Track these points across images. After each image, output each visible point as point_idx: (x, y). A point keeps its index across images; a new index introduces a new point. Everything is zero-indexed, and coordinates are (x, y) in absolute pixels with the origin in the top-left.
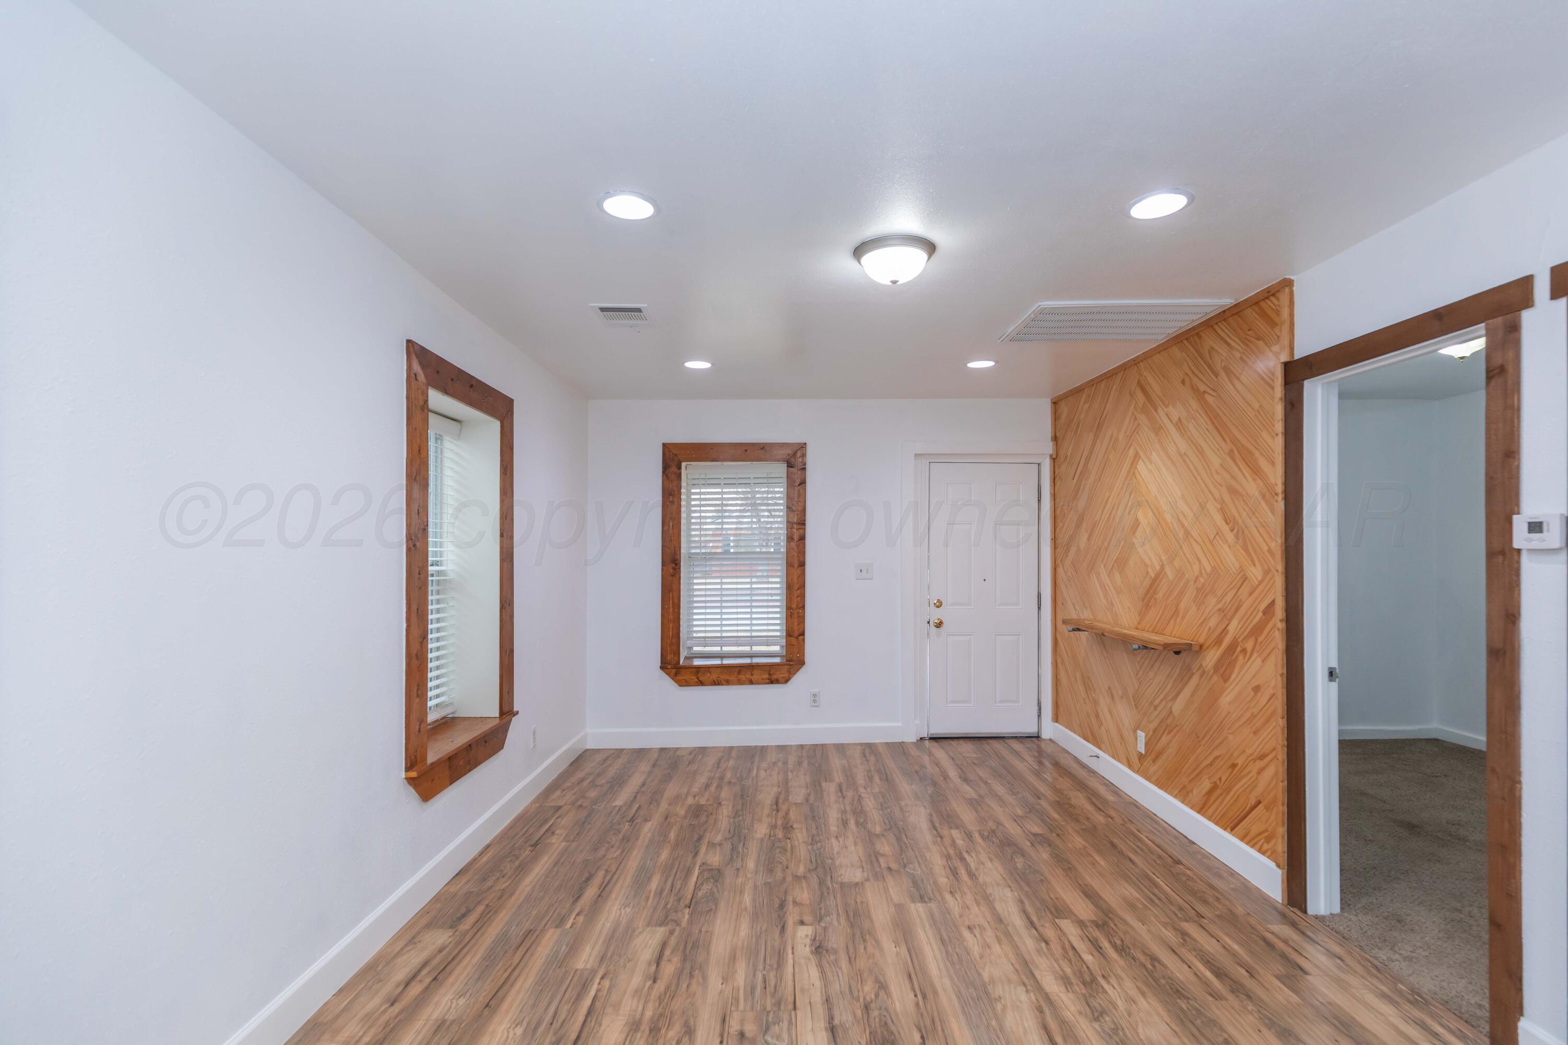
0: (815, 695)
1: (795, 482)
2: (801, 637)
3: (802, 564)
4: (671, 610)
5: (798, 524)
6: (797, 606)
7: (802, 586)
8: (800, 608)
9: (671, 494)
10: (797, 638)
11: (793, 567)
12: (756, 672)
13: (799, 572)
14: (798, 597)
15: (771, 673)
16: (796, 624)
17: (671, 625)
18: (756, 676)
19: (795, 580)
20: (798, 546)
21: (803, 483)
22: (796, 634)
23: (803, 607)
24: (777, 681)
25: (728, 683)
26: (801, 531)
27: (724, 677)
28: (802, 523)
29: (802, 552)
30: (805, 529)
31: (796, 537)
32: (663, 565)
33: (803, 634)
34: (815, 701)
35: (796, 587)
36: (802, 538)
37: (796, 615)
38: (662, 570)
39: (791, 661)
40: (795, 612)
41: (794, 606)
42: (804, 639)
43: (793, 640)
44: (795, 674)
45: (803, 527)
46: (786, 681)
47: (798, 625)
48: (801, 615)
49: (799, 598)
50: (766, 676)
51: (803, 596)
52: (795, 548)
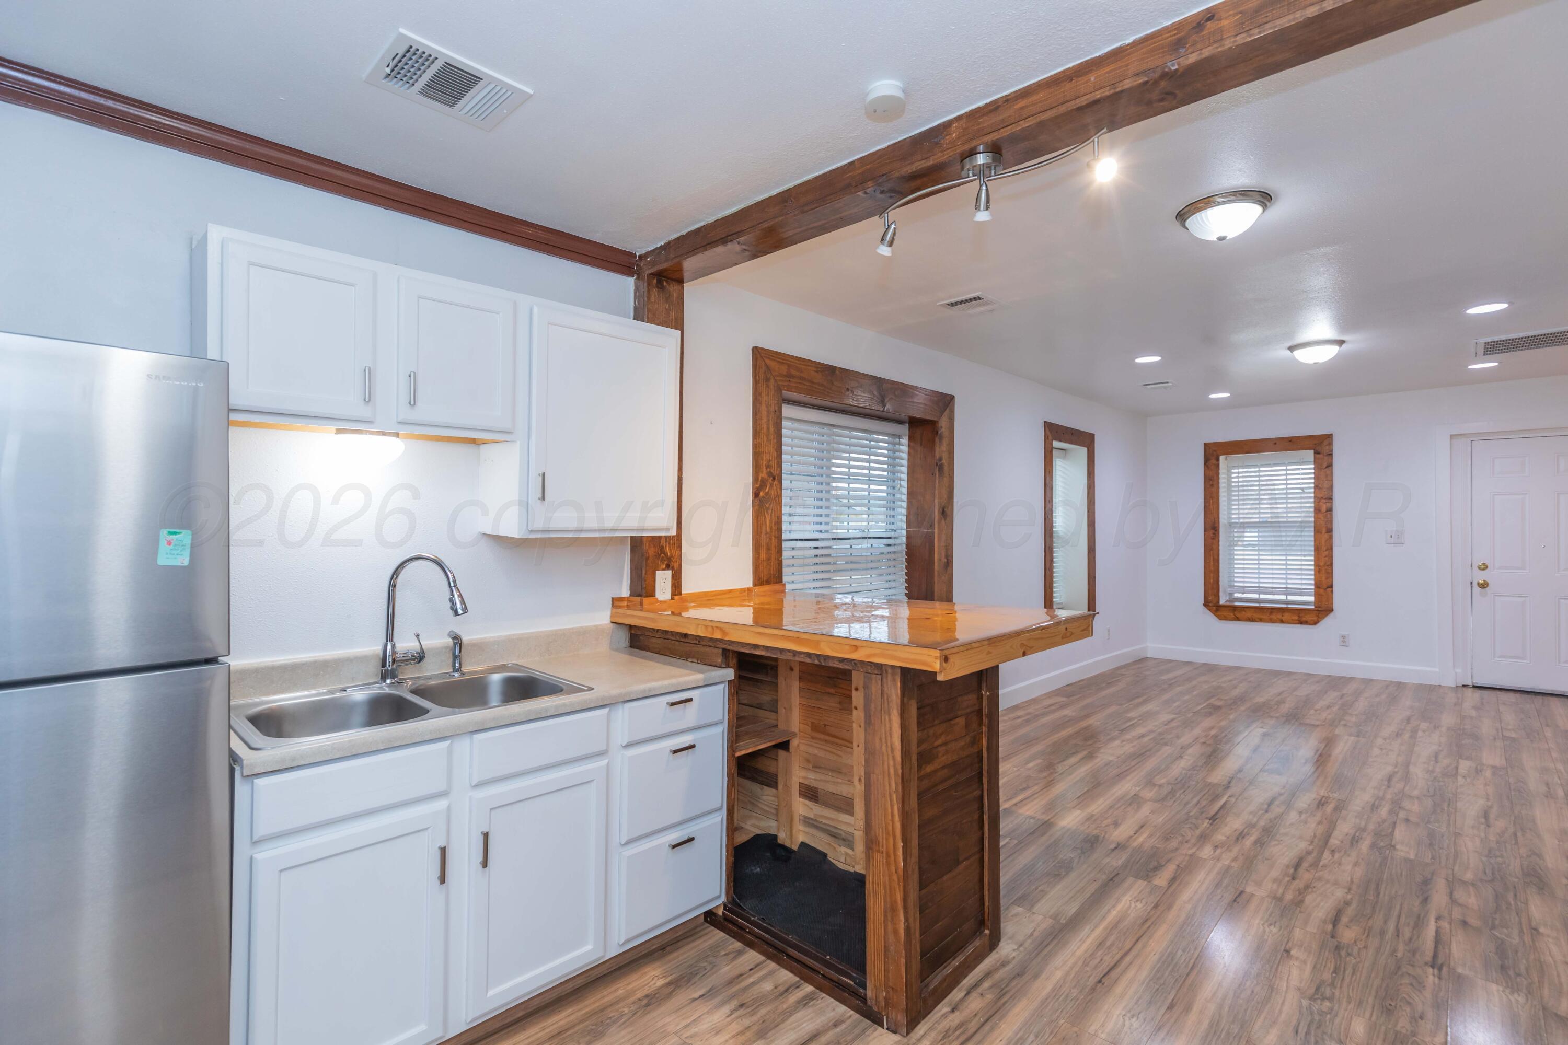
0: (1344, 637)
1: (1322, 465)
2: (1330, 589)
3: (1330, 531)
4: (1212, 563)
5: (1326, 498)
6: (1325, 564)
7: (1330, 548)
8: (1328, 566)
9: (1211, 480)
10: (1325, 590)
11: (1321, 533)
12: (1286, 614)
13: (1327, 537)
14: (1326, 556)
15: (1301, 615)
16: (1324, 579)
17: (1212, 575)
18: (1286, 616)
19: (1323, 544)
20: (1326, 516)
21: (1331, 465)
22: (1325, 586)
23: (1331, 565)
24: (1306, 623)
25: (1261, 620)
26: (1329, 504)
27: (1257, 616)
28: (1330, 498)
29: (1330, 521)
30: (1332, 502)
31: (1323, 509)
32: (1205, 531)
33: (1331, 586)
34: (1344, 642)
35: (1324, 548)
36: (1330, 510)
37: (1324, 571)
38: (1205, 535)
39: (1320, 607)
40: (1324, 569)
41: (1322, 564)
42: (1332, 591)
43: (1322, 591)
44: (1324, 618)
45: (1330, 501)
46: (1315, 623)
47: (1327, 580)
48: (1330, 571)
49: (1327, 558)
50: (1296, 618)
51: (1331, 556)
52: (1322, 518)
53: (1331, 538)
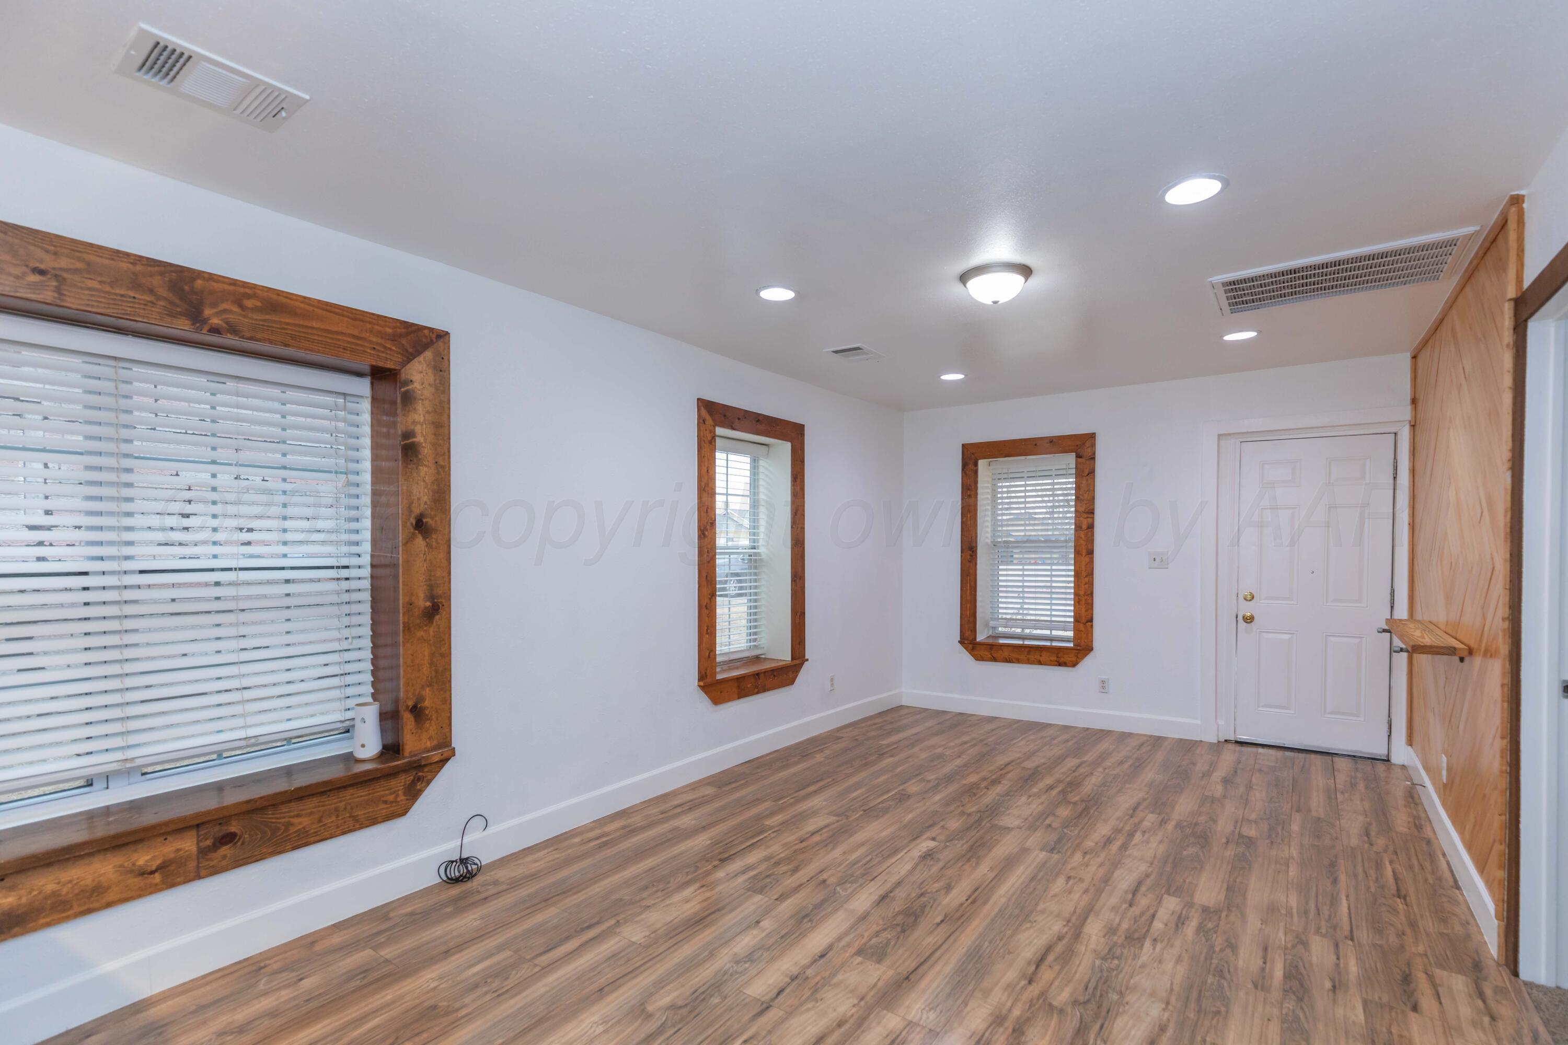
0: (1103, 682)
1: (1083, 472)
2: (1089, 623)
3: (1091, 552)
4: (969, 592)
5: (1088, 513)
6: (1085, 592)
7: (1090, 574)
8: (1088, 595)
10: (1085, 624)
11: (1082, 555)
12: (1044, 654)
13: (1087, 559)
14: (1086, 584)
15: (1060, 655)
16: (1083, 610)
17: (968, 606)
18: (1045, 657)
19: (1083, 568)
20: (1086, 535)
21: (1092, 472)
22: (1084, 620)
23: (1092, 594)
24: (1066, 665)
25: (1019, 661)
26: (1090, 520)
27: (1017, 656)
28: (1091, 512)
29: (1090, 540)
30: (1093, 518)
31: (1084, 527)
32: (962, 552)
33: (1091, 620)
34: (1103, 687)
35: (1084, 574)
36: (1091, 527)
37: (1083, 602)
39: (1079, 646)
40: (1083, 599)
41: (1082, 593)
42: (1092, 626)
43: (1082, 626)
44: (1083, 659)
45: (1091, 516)
46: (1074, 665)
47: (1086, 611)
48: (1090, 601)
49: (1087, 586)
50: (1055, 658)
51: (1090, 584)
52: (1083, 536)
53: (1091, 561)
